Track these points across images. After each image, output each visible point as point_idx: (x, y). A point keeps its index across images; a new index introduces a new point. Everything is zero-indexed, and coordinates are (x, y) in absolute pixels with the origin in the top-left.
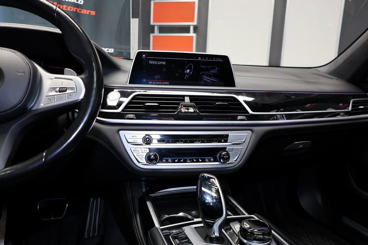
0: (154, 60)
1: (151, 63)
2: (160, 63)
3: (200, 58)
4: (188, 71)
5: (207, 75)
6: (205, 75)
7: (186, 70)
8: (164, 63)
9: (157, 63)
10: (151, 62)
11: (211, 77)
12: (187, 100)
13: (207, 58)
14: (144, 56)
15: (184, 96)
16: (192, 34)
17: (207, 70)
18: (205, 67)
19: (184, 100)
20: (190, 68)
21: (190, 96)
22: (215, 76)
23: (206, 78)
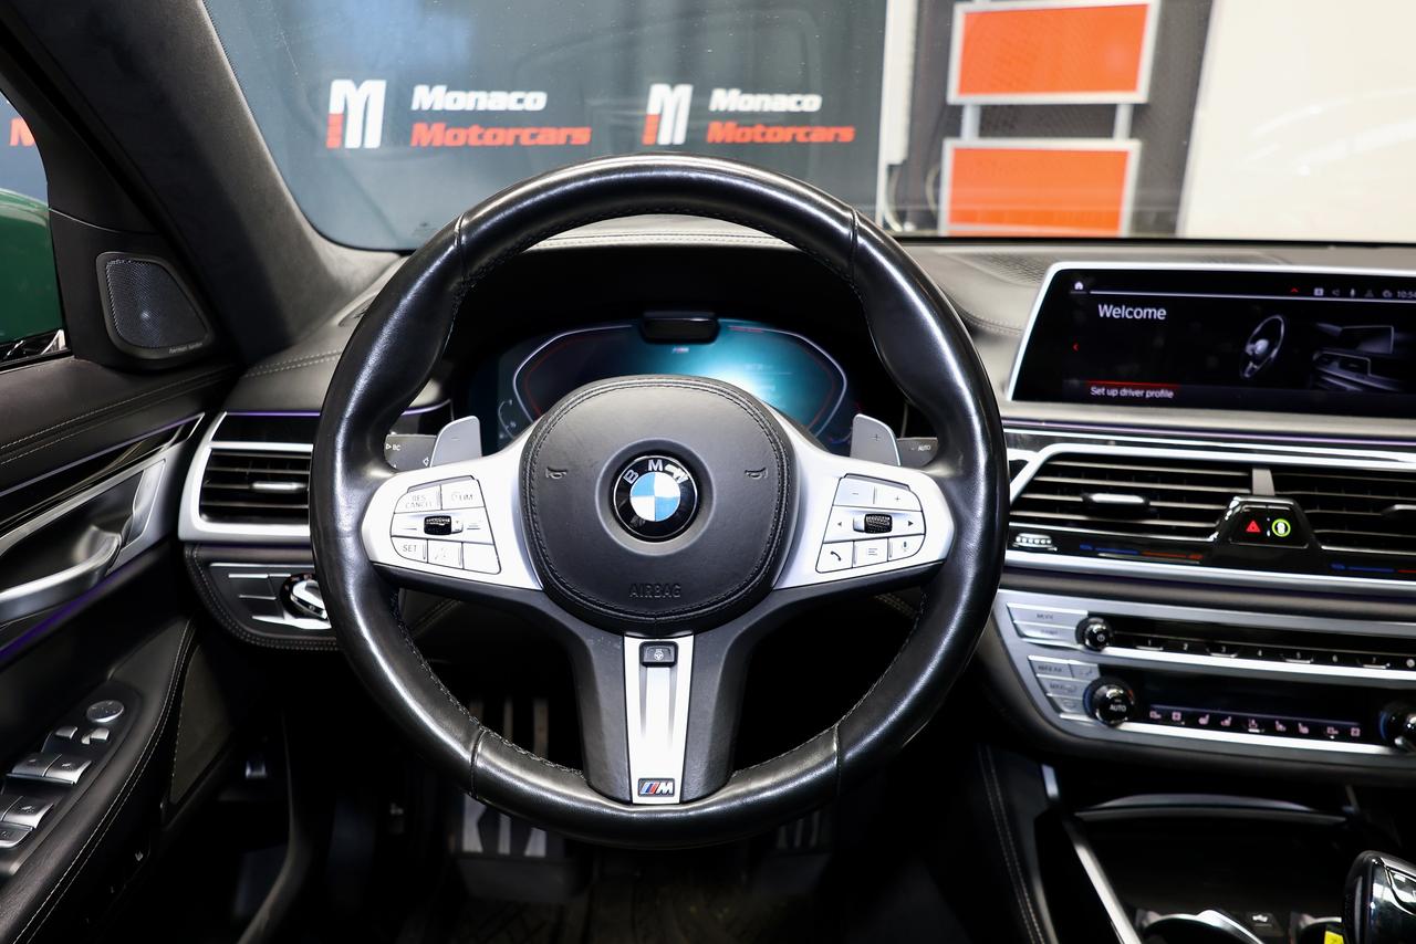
0: (1117, 302)
1: (1105, 314)
2: (1143, 313)
3: (1319, 291)
4: (1261, 345)
5: (1345, 365)
6: (1336, 364)
7: (1254, 341)
8: (1160, 314)
9: (1131, 313)
10: (1105, 311)
11: (1361, 369)
12: (1263, 480)
13: (1353, 292)
14: (1079, 286)
15: (1248, 467)
16: (1123, 143)
17: (1349, 341)
18: (1339, 329)
19: (1247, 482)
20: (1270, 333)
21: (1273, 467)
22: (1380, 365)
23: (1340, 377)
